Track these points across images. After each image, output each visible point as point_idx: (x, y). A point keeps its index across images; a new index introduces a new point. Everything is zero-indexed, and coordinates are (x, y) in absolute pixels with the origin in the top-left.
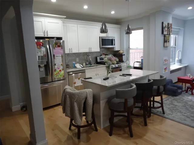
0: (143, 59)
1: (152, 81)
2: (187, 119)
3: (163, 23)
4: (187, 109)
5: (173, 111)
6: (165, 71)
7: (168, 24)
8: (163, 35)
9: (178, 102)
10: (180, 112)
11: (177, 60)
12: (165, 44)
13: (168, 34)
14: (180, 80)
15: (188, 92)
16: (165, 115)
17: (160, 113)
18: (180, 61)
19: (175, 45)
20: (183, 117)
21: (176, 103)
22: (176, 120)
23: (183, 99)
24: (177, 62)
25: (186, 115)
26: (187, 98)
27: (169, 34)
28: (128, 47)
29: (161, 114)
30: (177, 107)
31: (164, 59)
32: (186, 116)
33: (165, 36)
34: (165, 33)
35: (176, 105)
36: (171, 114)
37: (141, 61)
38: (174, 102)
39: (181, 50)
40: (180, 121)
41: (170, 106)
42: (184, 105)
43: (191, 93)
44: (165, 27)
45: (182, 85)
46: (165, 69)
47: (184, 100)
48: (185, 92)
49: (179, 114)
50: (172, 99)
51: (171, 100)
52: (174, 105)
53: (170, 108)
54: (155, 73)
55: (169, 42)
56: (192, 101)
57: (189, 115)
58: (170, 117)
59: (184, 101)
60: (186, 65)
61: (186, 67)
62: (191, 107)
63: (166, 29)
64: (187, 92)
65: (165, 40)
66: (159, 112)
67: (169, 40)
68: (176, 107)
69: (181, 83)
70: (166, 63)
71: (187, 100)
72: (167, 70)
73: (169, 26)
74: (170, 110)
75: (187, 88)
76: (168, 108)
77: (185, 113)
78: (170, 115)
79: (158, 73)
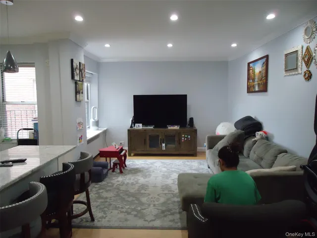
0: (37, 123)
1: (72, 166)
2: (129, 217)
3: (72, 61)
4: (123, 199)
5: (106, 209)
6: (79, 142)
7: (80, 63)
8: (74, 81)
9: (107, 191)
10: (116, 208)
11: (93, 122)
12: (78, 96)
13: (81, 80)
14: (102, 154)
15: (115, 170)
16: (96, 223)
17: (87, 221)
18: (97, 124)
19: (88, 99)
20: (122, 216)
21: (105, 194)
22: (114, 226)
23: (111, 183)
24: (93, 125)
25: (124, 210)
26: (116, 180)
27: (83, 81)
28: (1, 99)
29: (88, 224)
30: (108, 200)
31: (78, 122)
32: (126, 212)
33: (76, 83)
34: (77, 78)
35: (106, 198)
36: (104, 216)
37: (33, 128)
38: (102, 192)
39: (97, 106)
40: (121, 225)
41: (97, 202)
42: (116, 193)
43: (119, 171)
44: (76, 68)
45: (106, 161)
46: (81, 138)
47: (114, 184)
48: (111, 171)
49: (115, 212)
50: (96, 188)
51: (97, 191)
52: (102, 198)
53: (99, 205)
54: (71, 150)
55: (82, 93)
56: (124, 183)
57: (129, 208)
58: (104, 222)
59: (115, 186)
60: (105, 129)
61: (105, 132)
62: (127, 195)
63: (78, 71)
64: (113, 171)
65: (78, 90)
66: (84, 220)
67: (82, 90)
68: (107, 202)
69: (105, 158)
70: (81, 128)
71: (118, 183)
72: (83, 140)
73: (81, 68)
74: (100, 209)
75: (113, 165)
76: (97, 207)
77: (122, 208)
78: (103, 220)
79: (74, 148)
